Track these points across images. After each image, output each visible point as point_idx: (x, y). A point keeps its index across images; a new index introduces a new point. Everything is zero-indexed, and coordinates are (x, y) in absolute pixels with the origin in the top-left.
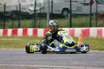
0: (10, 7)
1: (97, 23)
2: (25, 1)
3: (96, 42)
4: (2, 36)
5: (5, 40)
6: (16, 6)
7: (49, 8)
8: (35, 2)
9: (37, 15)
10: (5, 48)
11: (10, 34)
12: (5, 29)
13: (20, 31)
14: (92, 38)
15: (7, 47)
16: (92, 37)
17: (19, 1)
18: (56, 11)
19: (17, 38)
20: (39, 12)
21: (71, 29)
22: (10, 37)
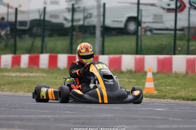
0: (28, 12)
1: (188, 47)
2: (56, 3)
3: (180, 84)
4: (10, 67)
5: (13, 77)
6: (39, 11)
7: (99, 16)
8: (73, 5)
9: (77, 30)
10: (10, 91)
11: (25, 65)
12: (17, 55)
13: (44, 58)
14: (177, 75)
15: (14, 90)
16: (176, 72)
17: (45, 3)
18: (114, 21)
19: (37, 73)
20: (81, 23)
21: (138, 56)
22: (24, 71)
